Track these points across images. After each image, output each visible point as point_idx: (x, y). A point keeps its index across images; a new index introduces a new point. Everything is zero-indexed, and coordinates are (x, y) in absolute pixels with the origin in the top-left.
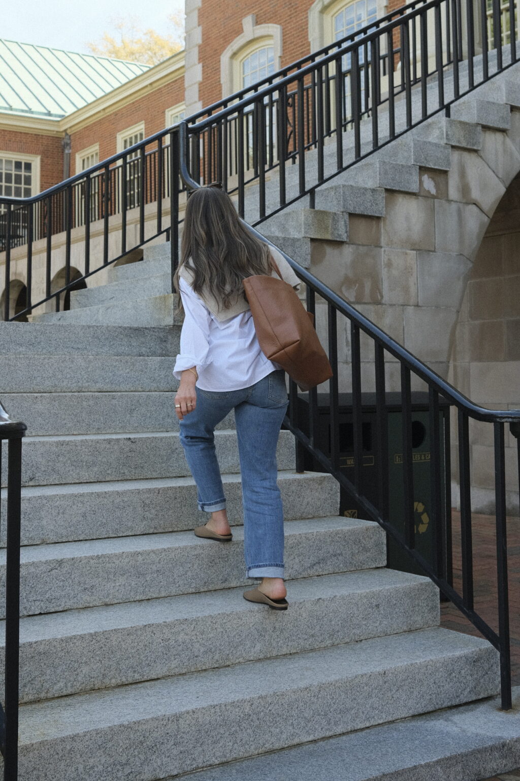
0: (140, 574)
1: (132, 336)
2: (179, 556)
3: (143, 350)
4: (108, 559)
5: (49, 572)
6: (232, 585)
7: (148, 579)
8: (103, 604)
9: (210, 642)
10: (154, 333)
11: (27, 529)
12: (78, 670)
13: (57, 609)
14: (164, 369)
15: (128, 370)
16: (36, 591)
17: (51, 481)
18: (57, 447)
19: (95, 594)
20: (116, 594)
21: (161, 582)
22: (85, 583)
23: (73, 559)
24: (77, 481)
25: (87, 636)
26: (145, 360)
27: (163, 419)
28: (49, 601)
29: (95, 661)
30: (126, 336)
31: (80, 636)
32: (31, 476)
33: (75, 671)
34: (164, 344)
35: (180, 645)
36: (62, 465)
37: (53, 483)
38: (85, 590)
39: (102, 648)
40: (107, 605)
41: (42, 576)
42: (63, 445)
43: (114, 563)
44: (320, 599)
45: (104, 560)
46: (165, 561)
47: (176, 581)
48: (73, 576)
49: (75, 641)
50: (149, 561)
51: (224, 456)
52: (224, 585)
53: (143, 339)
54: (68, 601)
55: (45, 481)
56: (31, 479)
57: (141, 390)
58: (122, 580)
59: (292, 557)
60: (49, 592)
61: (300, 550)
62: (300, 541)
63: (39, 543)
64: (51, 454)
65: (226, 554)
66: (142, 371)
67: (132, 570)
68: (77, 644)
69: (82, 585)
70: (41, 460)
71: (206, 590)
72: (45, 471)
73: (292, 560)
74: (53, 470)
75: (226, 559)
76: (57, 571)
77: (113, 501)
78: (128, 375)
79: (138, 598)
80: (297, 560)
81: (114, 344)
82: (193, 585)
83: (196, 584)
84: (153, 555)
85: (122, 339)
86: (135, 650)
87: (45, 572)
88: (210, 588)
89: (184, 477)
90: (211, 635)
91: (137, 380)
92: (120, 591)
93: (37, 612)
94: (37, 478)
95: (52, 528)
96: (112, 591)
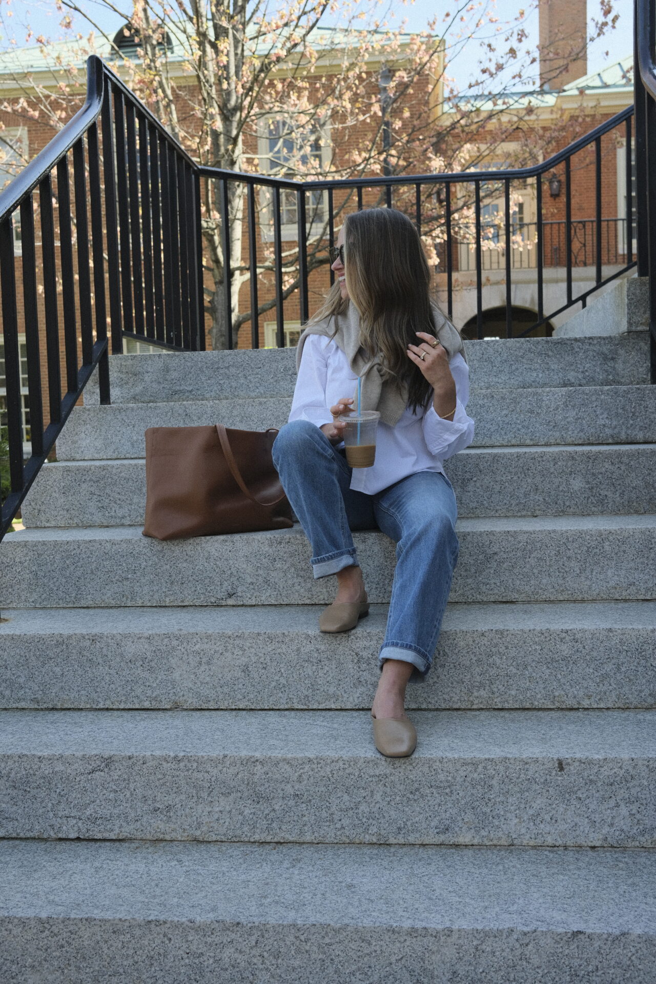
0: (258, 798)
1: (550, 353)
2: (341, 773)
3: (571, 376)
4: (195, 765)
5: (89, 773)
6: (461, 840)
7: (277, 807)
8: (190, 838)
9: (294, 976)
10: (592, 347)
11: (148, 684)
12: (19, 977)
13: (107, 835)
14: (573, 406)
15: (505, 412)
16: (68, 803)
17: (264, 599)
18: (271, 546)
19: (174, 820)
20: (215, 825)
21: (303, 816)
22: (154, 800)
23: (130, 758)
24: (308, 602)
25: (33, 922)
26: (536, 394)
27: (526, 495)
28: (93, 820)
29: (51, 968)
30: (540, 354)
31: (20, 919)
32: (230, 590)
33: (13, 978)
34: (611, 364)
35: (227, 969)
36: (282, 575)
37: (266, 603)
38: (156, 811)
39: (62, 946)
40: (197, 841)
41: (78, 779)
42: (280, 543)
43: (208, 772)
44: (580, 932)
45: (189, 765)
46: (312, 780)
47: (336, 817)
48: (132, 786)
49: (10, 926)
50: (278, 776)
51: (597, 569)
52: (442, 838)
53: (570, 358)
54: (124, 824)
55: (253, 598)
56: (230, 596)
57: (531, 443)
58: (224, 804)
59: (612, 803)
60: (92, 806)
61: (634, 791)
62: (632, 772)
63: (169, 707)
64: (262, 557)
65: (447, 781)
66: (532, 412)
67: (243, 787)
68: (14, 932)
69: (150, 802)
70: (245, 566)
71: (402, 841)
72: (252, 583)
73: (612, 809)
74: (266, 582)
75: (448, 790)
76: (102, 774)
77: (298, 650)
78: (507, 420)
79: (257, 837)
80: (624, 811)
81: (517, 369)
82: (374, 829)
83: (379, 828)
84: (287, 767)
85: (531, 360)
86: (131, 961)
87: (82, 774)
88: (411, 839)
89: (512, 602)
90: (297, 963)
91: (523, 427)
92: (221, 821)
93: (73, 835)
94: (240, 594)
95: (190, 685)
96: (205, 819)
